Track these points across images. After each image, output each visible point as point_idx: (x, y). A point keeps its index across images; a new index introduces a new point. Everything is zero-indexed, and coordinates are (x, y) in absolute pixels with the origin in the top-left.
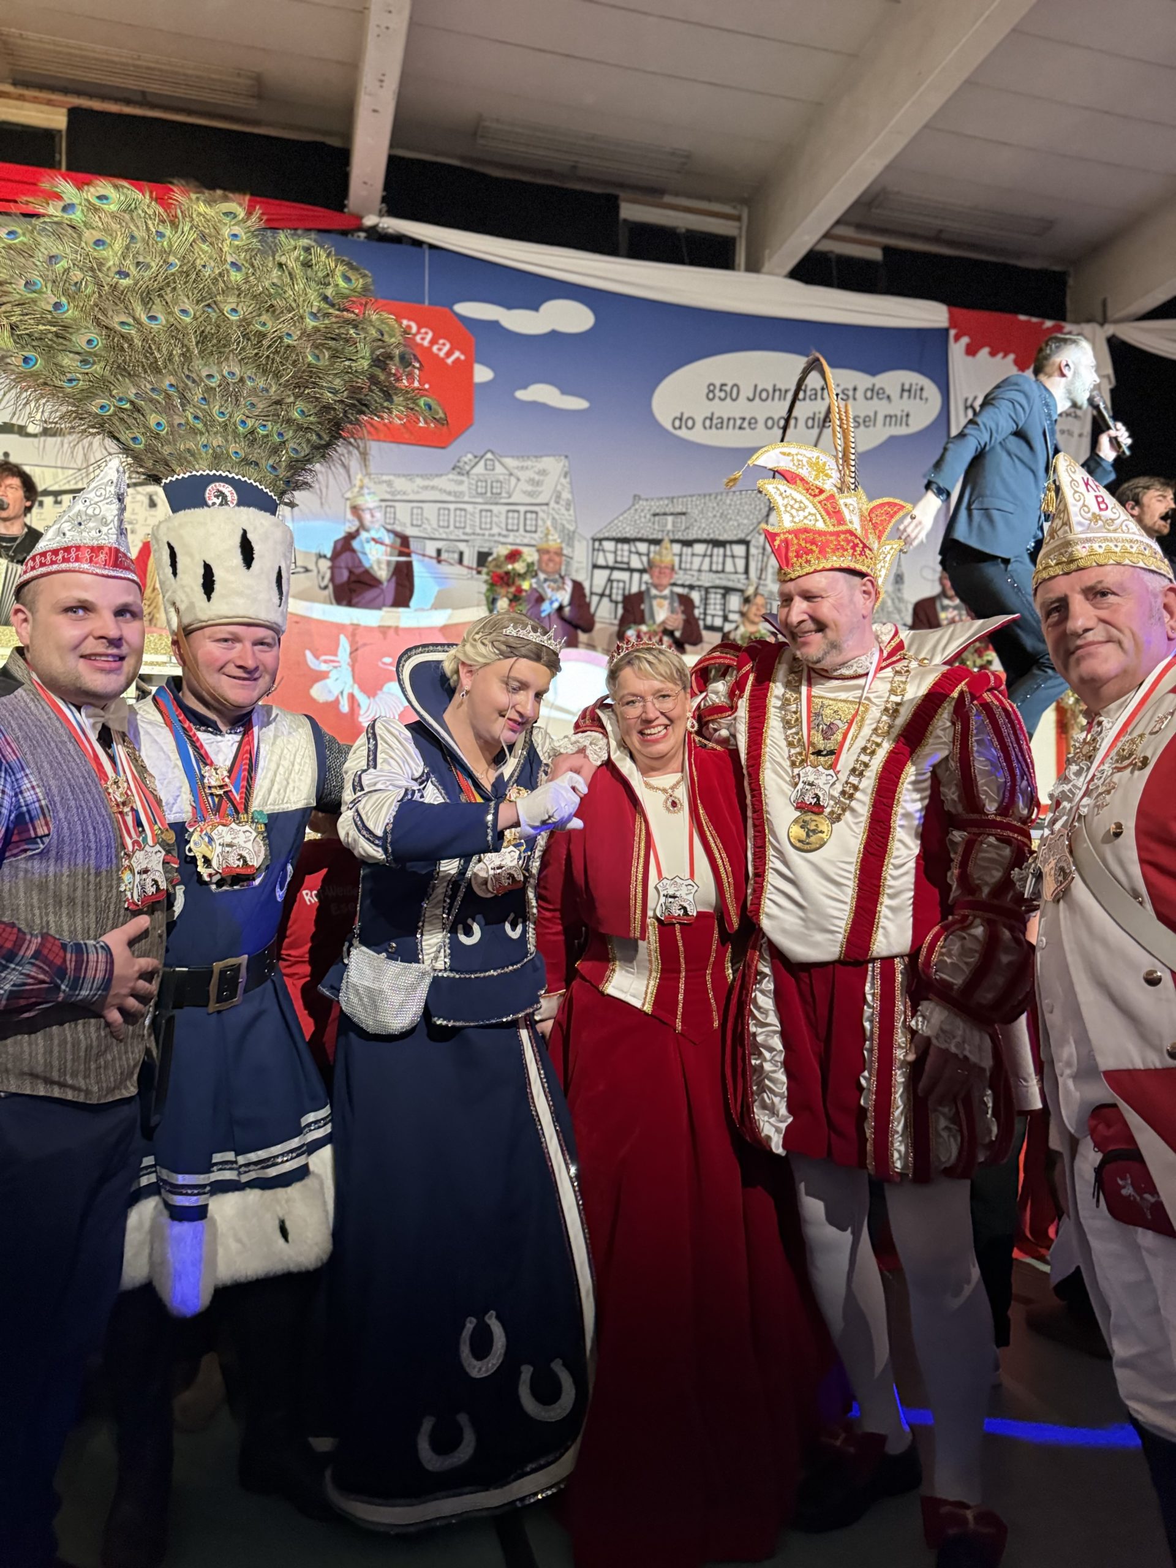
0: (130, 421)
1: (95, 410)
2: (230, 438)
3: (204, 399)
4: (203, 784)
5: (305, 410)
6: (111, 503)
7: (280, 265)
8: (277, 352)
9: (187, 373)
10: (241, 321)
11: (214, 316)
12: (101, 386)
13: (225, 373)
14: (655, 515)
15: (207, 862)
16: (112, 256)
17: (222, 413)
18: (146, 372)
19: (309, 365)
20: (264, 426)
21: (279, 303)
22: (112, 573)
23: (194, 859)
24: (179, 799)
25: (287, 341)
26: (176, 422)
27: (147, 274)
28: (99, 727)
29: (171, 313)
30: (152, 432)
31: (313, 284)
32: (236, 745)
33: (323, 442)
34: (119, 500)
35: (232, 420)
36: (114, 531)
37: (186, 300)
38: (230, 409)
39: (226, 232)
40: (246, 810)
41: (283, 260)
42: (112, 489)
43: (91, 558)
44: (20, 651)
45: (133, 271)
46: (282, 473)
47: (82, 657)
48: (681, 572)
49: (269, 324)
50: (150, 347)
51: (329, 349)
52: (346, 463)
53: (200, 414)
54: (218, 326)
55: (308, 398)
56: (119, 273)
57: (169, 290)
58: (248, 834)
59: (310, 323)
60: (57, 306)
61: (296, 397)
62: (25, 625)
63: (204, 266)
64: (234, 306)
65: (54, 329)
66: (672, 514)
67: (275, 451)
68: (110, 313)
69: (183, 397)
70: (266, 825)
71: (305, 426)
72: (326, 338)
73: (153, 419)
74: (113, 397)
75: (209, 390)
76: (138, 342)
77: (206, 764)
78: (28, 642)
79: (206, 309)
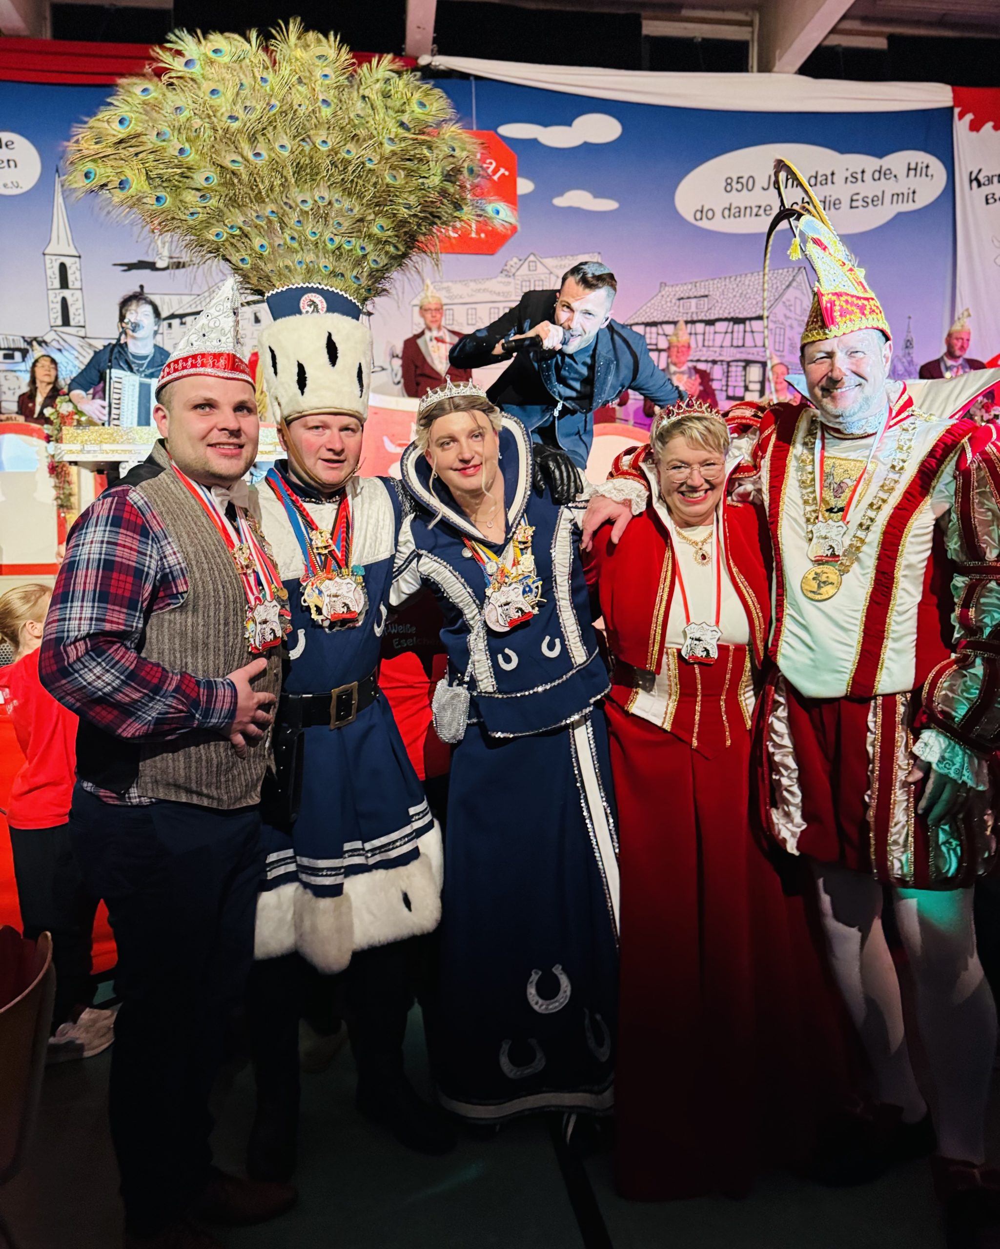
0: (239, 245)
1: (212, 238)
2: (321, 254)
3: (299, 222)
4: (311, 545)
5: (385, 225)
6: (228, 317)
7: (364, 97)
8: (360, 177)
9: (285, 200)
10: (330, 150)
11: (307, 148)
12: (218, 216)
13: (317, 198)
14: (680, 299)
15: (319, 611)
16: (223, 104)
17: (314, 233)
18: (252, 202)
19: (388, 185)
20: (349, 242)
21: (362, 132)
22: (231, 375)
23: (308, 608)
24: (294, 559)
25: (369, 165)
26: (276, 244)
27: (254, 116)
28: (226, 504)
29: (272, 149)
30: (256, 253)
31: (391, 112)
32: (335, 512)
33: (400, 253)
34: (235, 313)
35: (323, 239)
36: (231, 340)
37: (285, 137)
38: (320, 230)
39: (318, 73)
40: (347, 565)
41: (367, 93)
42: (228, 305)
43: (214, 363)
44: (162, 442)
45: (241, 114)
46: (364, 282)
47: (209, 445)
48: (705, 349)
49: (353, 152)
50: (255, 180)
51: (404, 169)
52: (420, 270)
53: (296, 235)
54: (311, 158)
55: (386, 215)
56: (231, 117)
57: (270, 129)
58: (349, 585)
59: (388, 148)
60: (182, 151)
61: (376, 214)
62: (164, 421)
63: (300, 105)
64: (324, 138)
65: (179, 171)
66: (695, 297)
67: (358, 262)
68: (223, 153)
69: (282, 222)
70: (363, 576)
71: (384, 239)
72: (403, 160)
73: (257, 242)
74: (226, 226)
75: (305, 213)
76: (245, 177)
77: (313, 529)
78: (167, 435)
79: (301, 143)
